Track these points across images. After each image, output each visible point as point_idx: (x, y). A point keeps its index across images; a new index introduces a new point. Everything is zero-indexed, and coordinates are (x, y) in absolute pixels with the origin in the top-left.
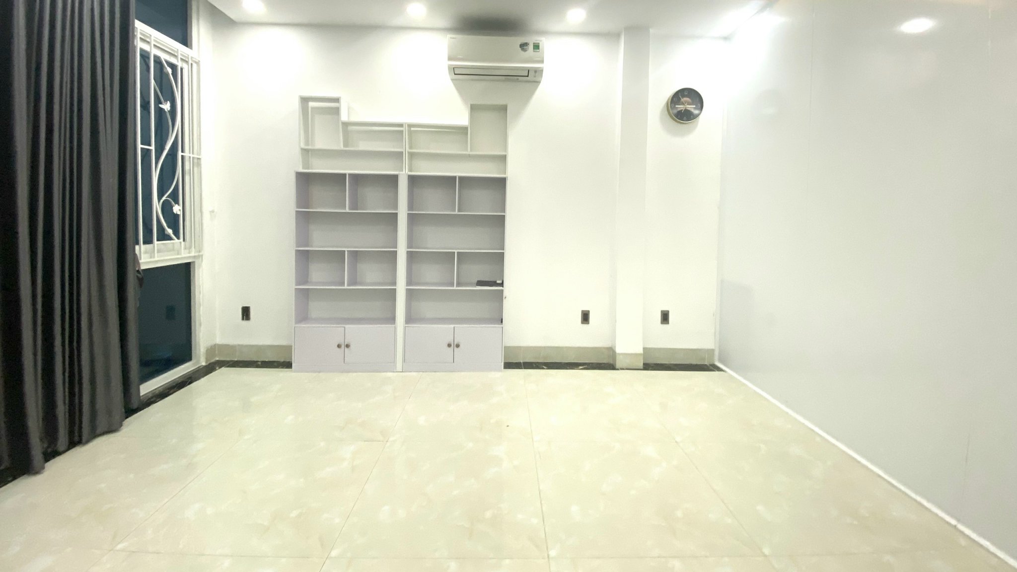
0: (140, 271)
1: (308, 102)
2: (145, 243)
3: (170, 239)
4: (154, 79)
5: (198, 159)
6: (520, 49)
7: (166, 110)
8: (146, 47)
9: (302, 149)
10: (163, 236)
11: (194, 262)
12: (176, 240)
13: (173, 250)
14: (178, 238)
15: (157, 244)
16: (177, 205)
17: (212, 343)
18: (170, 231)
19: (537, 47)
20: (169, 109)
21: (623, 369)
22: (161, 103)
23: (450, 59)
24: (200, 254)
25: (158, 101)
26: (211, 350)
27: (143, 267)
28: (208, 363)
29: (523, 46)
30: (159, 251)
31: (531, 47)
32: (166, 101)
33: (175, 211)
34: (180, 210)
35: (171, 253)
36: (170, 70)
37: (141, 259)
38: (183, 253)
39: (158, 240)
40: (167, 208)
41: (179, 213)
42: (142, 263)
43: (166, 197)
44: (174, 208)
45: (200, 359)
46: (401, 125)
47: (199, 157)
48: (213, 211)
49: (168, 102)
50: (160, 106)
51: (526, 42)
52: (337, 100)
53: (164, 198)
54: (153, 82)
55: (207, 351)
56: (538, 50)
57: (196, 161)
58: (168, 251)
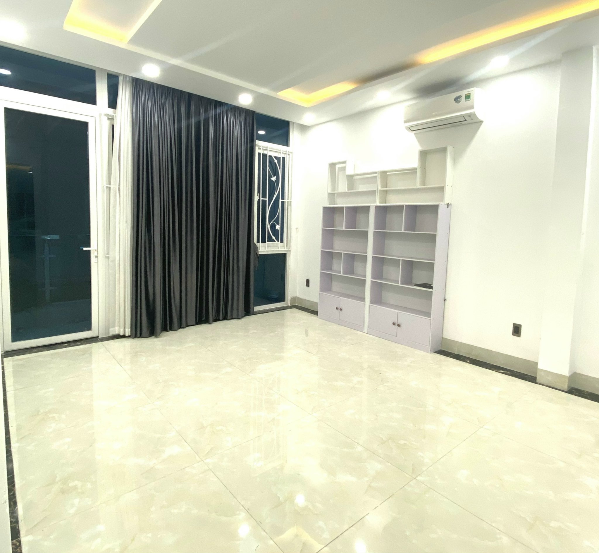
0: (258, 255)
1: (336, 165)
2: (262, 242)
3: (275, 241)
4: (269, 167)
5: (291, 202)
6: (455, 102)
7: (274, 180)
8: (265, 152)
9: (329, 194)
10: (270, 240)
11: (287, 253)
12: (277, 242)
13: (277, 247)
14: (278, 241)
15: (268, 243)
16: (278, 225)
17: (295, 295)
18: (274, 238)
19: (468, 97)
20: (275, 180)
21: (543, 385)
22: (272, 177)
23: (406, 122)
24: (290, 249)
25: (270, 177)
26: (294, 299)
27: (260, 253)
28: (292, 305)
29: (457, 99)
30: (268, 247)
31: (463, 98)
32: (274, 176)
33: (277, 228)
34: (279, 228)
35: (276, 248)
36: (276, 161)
37: (260, 249)
38: (280, 248)
39: (268, 241)
40: (273, 227)
41: (278, 229)
42: (260, 251)
43: (273, 221)
44: (276, 227)
45: (288, 302)
46: (376, 173)
47: (291, 201)
48: (297, 228)
49: (275, 176)
50: (271, 179)
51: (459, 95)
52: (344, 162)
53: (272, 222)
54: (268, 168)
55: (291, 298)
56: (469, 99)
57: (289, 203)
58: (274, 247)
